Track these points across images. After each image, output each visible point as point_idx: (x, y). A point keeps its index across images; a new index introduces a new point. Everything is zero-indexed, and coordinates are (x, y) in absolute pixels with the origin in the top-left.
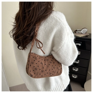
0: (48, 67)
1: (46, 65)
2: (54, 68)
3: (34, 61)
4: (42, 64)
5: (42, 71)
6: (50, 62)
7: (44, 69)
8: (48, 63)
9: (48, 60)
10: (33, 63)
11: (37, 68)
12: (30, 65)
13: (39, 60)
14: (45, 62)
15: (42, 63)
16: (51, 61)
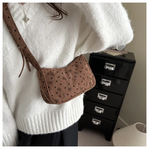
0: (75, 80)
1: (71, 79)
2: (84, 79)
3: (52, 78)
4: (66, 80)
5: (70, 89)
6: (76, 73)
7: (71, 85)
8: (73, 74)
9: (70, 71)
10: (51, 83)
11: (60, 87)
12: (49, 87)
13: (58, 75)
14: (68, 75)
15: (64, 78)
16: (76, 71)
